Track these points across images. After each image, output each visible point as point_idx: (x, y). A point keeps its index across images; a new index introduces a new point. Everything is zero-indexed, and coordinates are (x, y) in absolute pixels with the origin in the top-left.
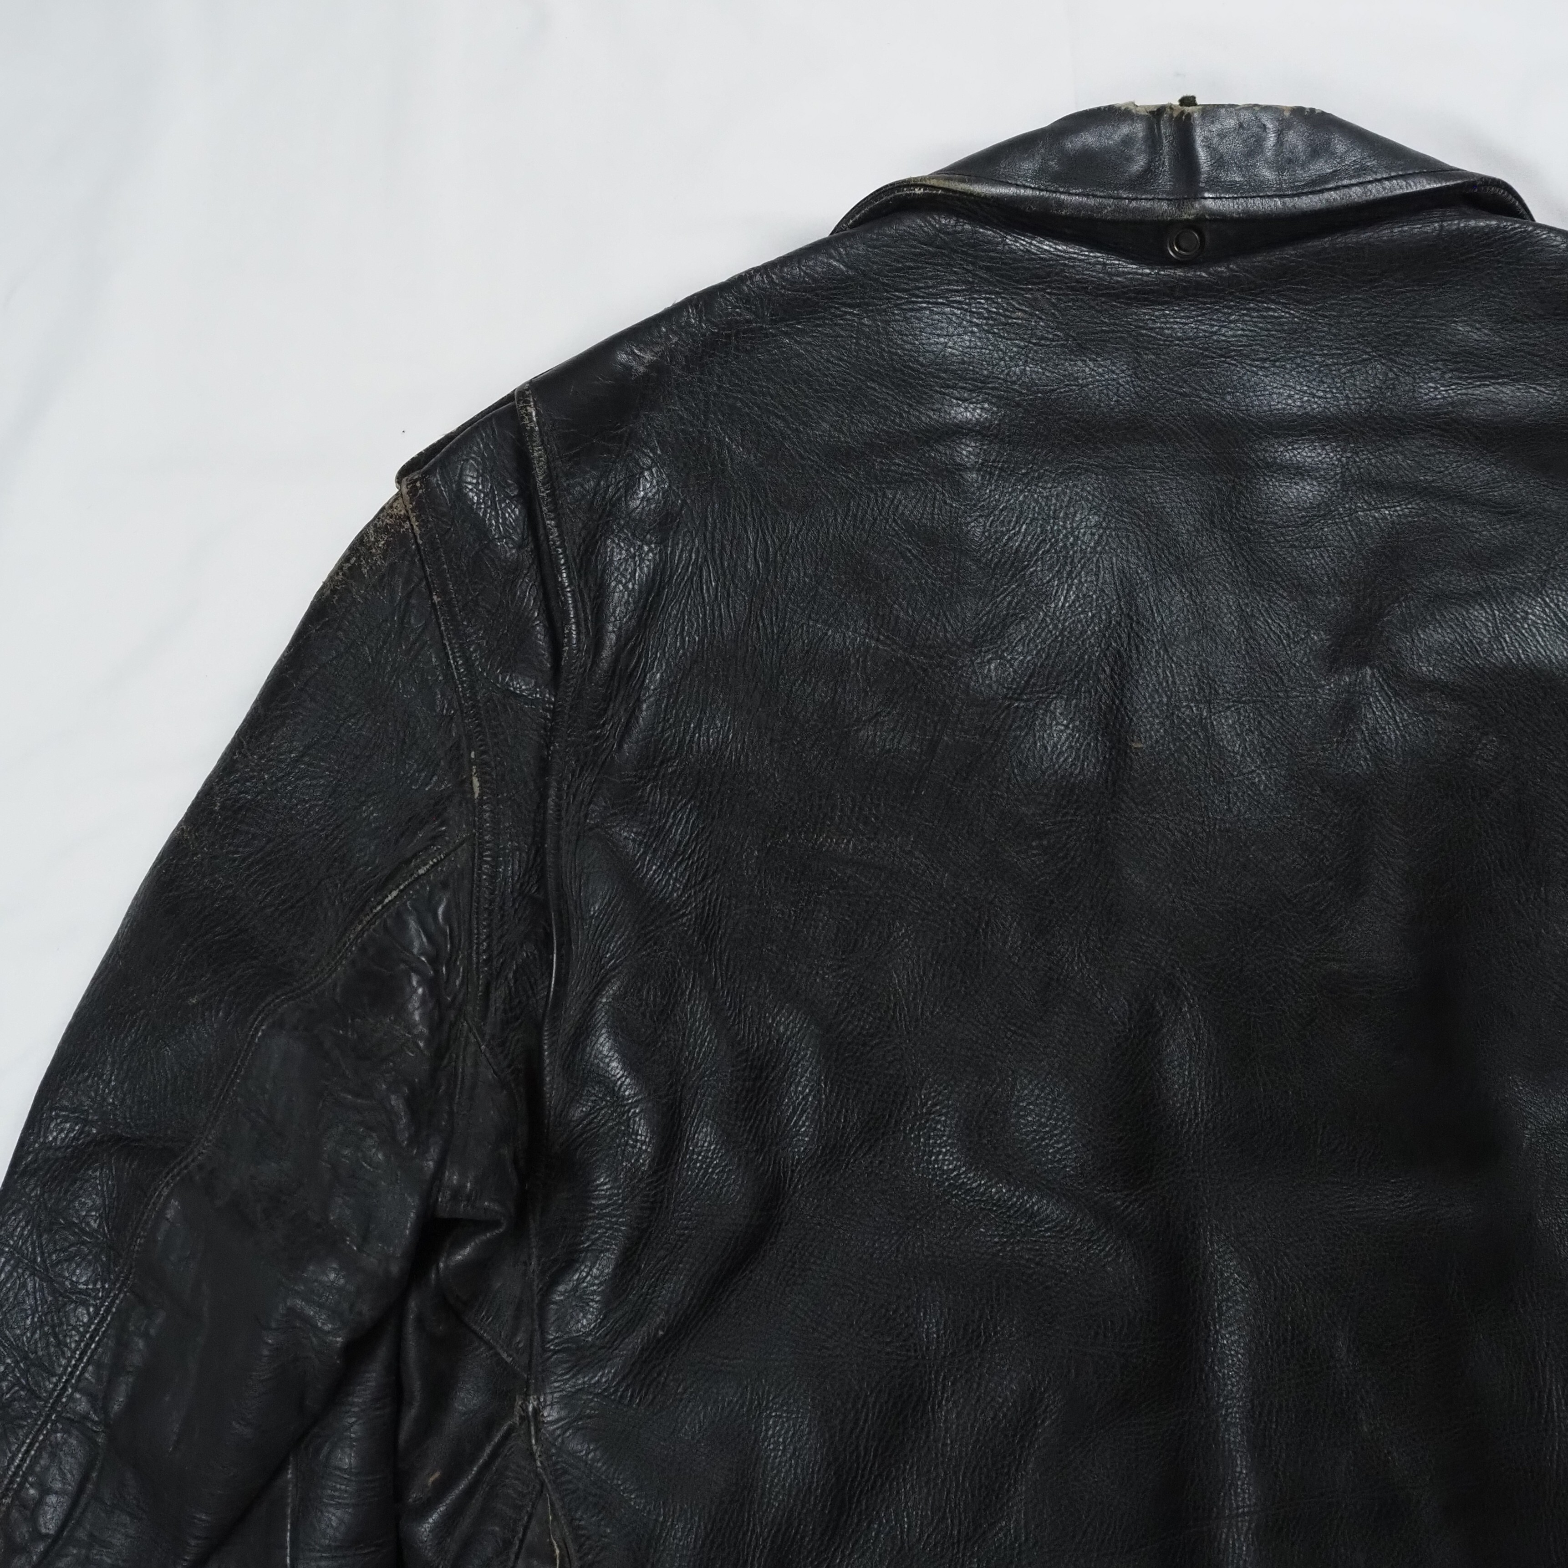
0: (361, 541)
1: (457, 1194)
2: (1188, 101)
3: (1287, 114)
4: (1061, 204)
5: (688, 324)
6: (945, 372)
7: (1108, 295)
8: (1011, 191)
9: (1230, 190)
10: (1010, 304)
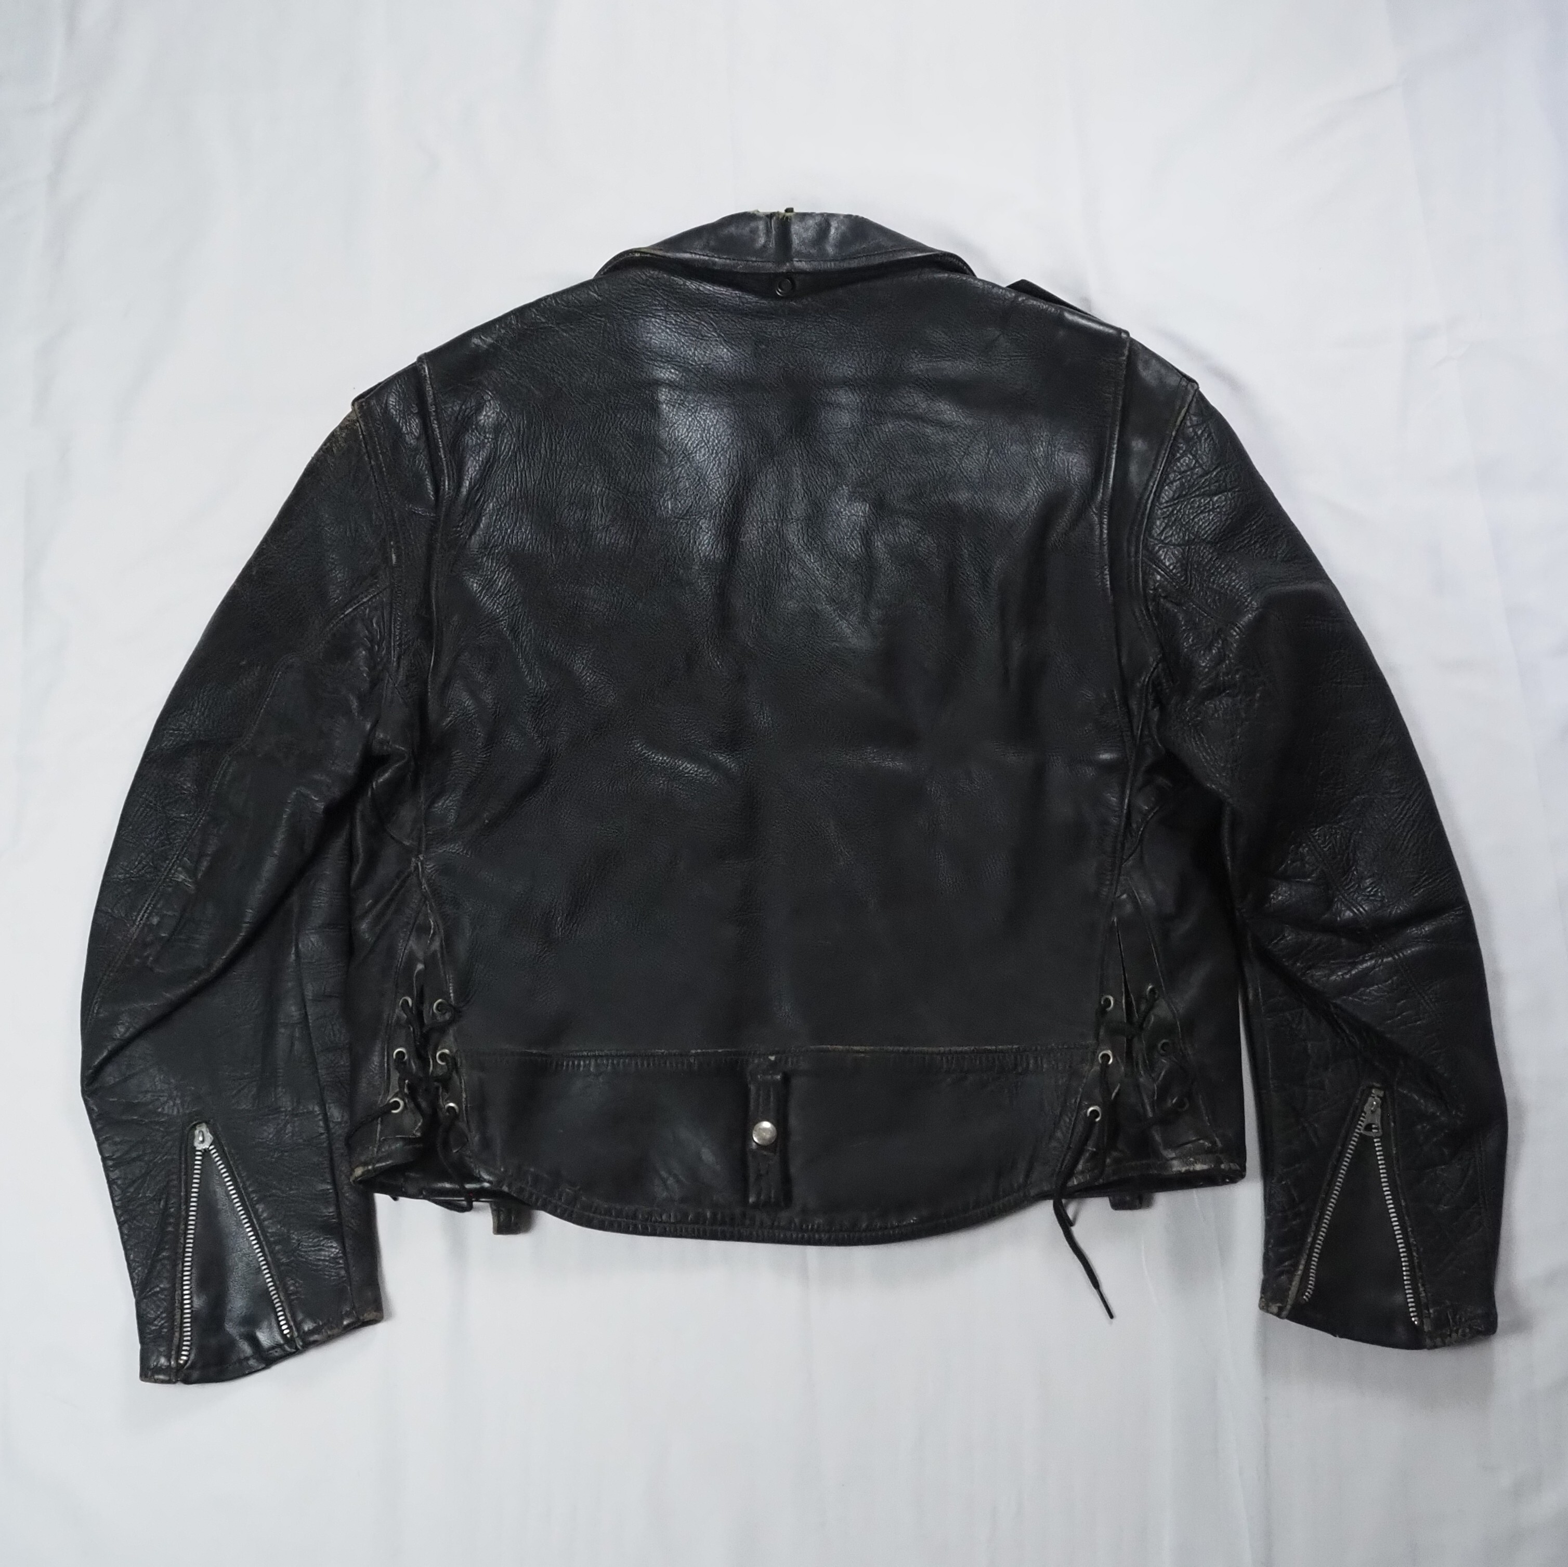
0: (333, 435)
1: (382, 742)
2: (789, 210)
3: (842, 217)
4: (715, 263)
5: (511, 323)
6: (650, 352)
7: (742, 314)
8: (687, 256)
9: (808, 257)
10: (687, 318)
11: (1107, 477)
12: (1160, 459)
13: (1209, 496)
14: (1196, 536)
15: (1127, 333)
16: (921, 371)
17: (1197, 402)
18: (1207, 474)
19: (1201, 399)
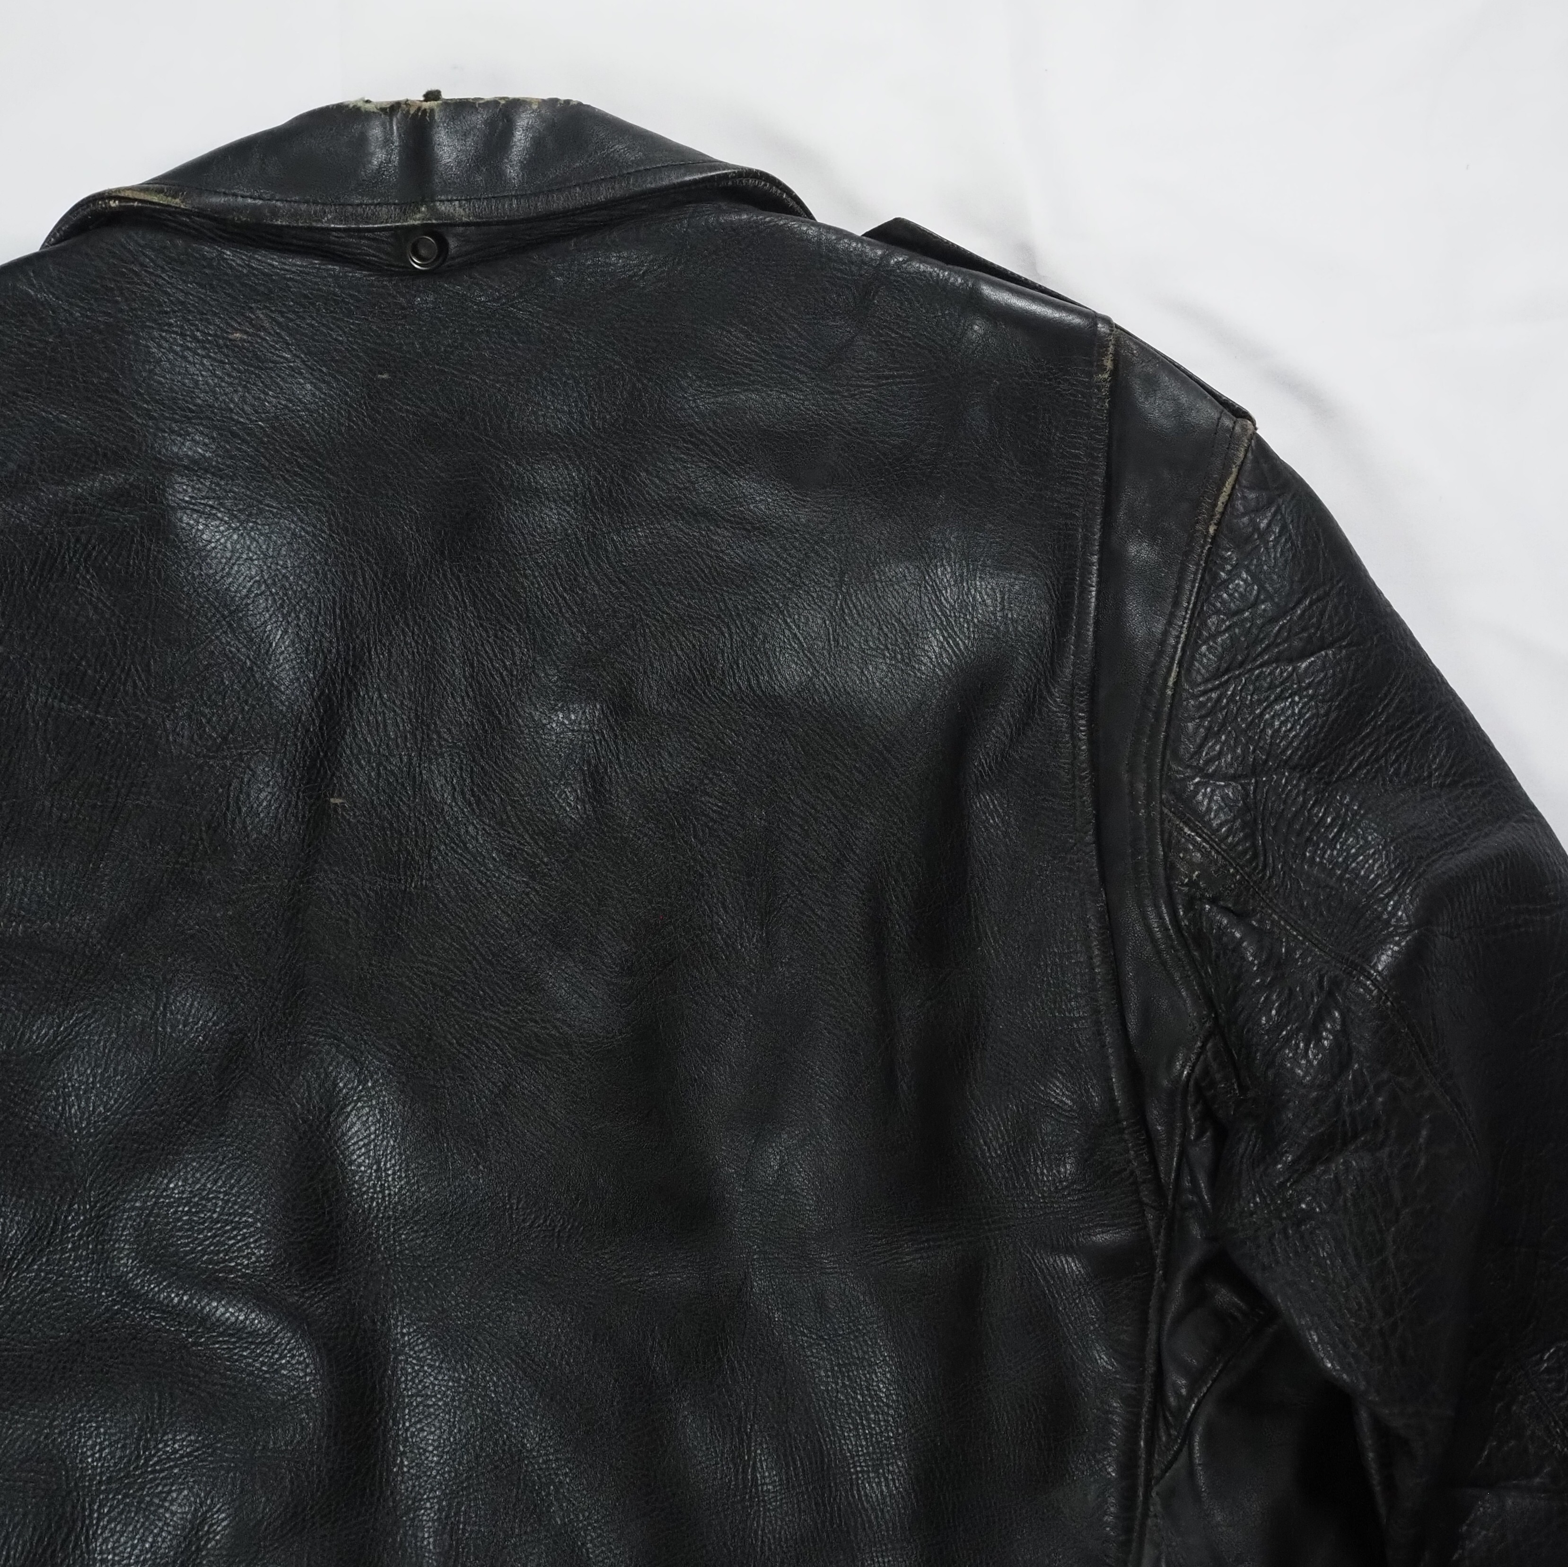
2: (430, 96)
3: (537, 106)
4: (275, 213)
6: (150, 402)
7: (341, 311)
8: (223, 200)
9: (468, 193)
10: (228, 324)
11: (1082, 624)
12: (1187, 587)
13: (1290, 661)
14: (1268, 755)
15: (1107, 321)
16: (702, 415)
17: (1256, 461)
18: (1285, 614)
19: (1262, 450)
